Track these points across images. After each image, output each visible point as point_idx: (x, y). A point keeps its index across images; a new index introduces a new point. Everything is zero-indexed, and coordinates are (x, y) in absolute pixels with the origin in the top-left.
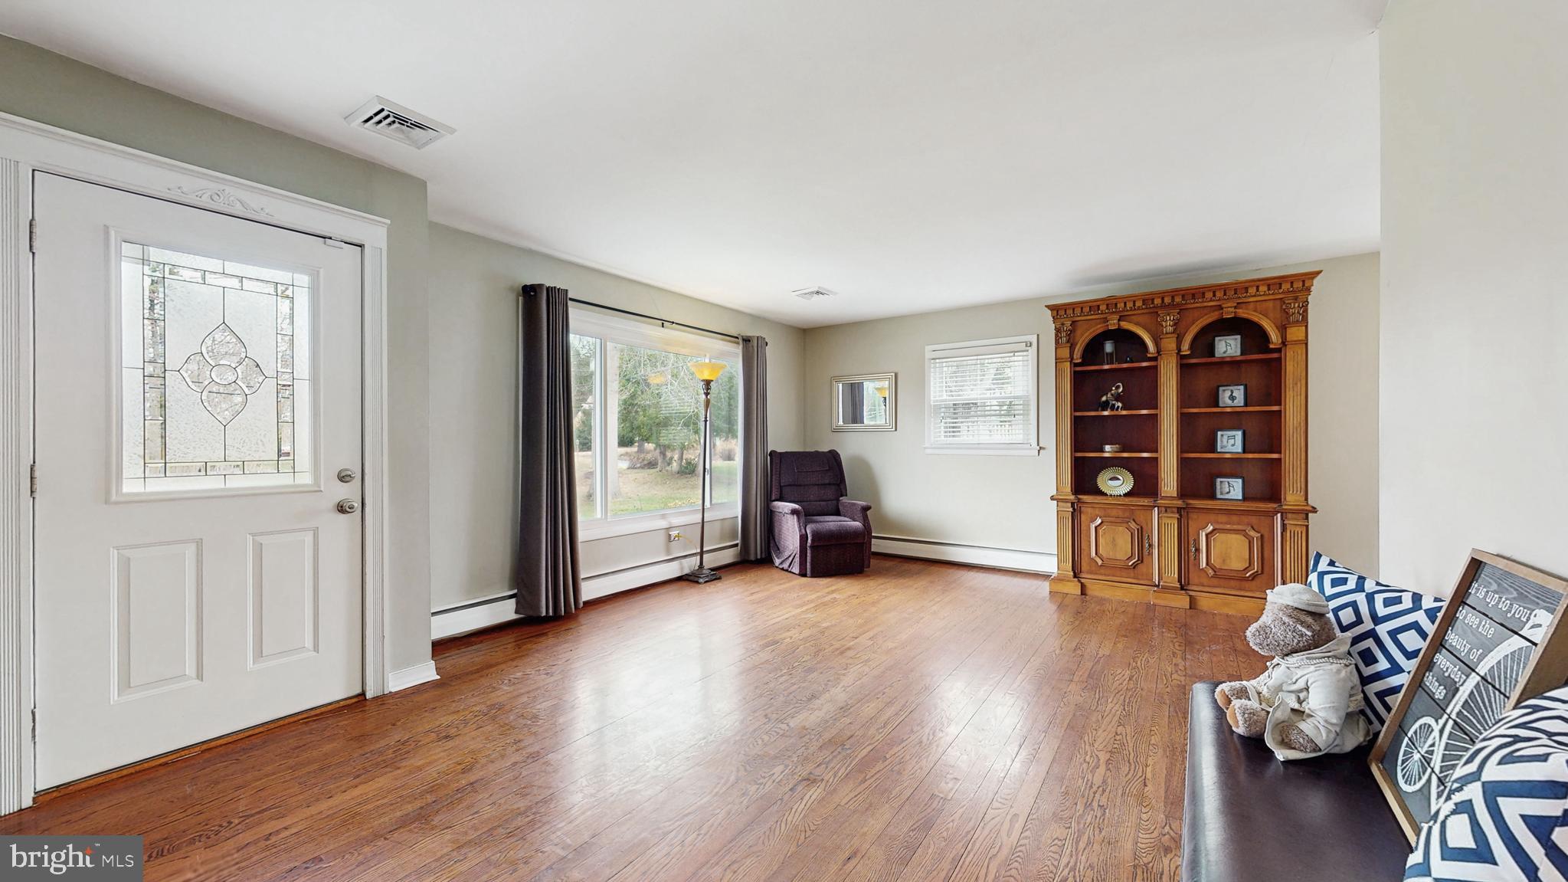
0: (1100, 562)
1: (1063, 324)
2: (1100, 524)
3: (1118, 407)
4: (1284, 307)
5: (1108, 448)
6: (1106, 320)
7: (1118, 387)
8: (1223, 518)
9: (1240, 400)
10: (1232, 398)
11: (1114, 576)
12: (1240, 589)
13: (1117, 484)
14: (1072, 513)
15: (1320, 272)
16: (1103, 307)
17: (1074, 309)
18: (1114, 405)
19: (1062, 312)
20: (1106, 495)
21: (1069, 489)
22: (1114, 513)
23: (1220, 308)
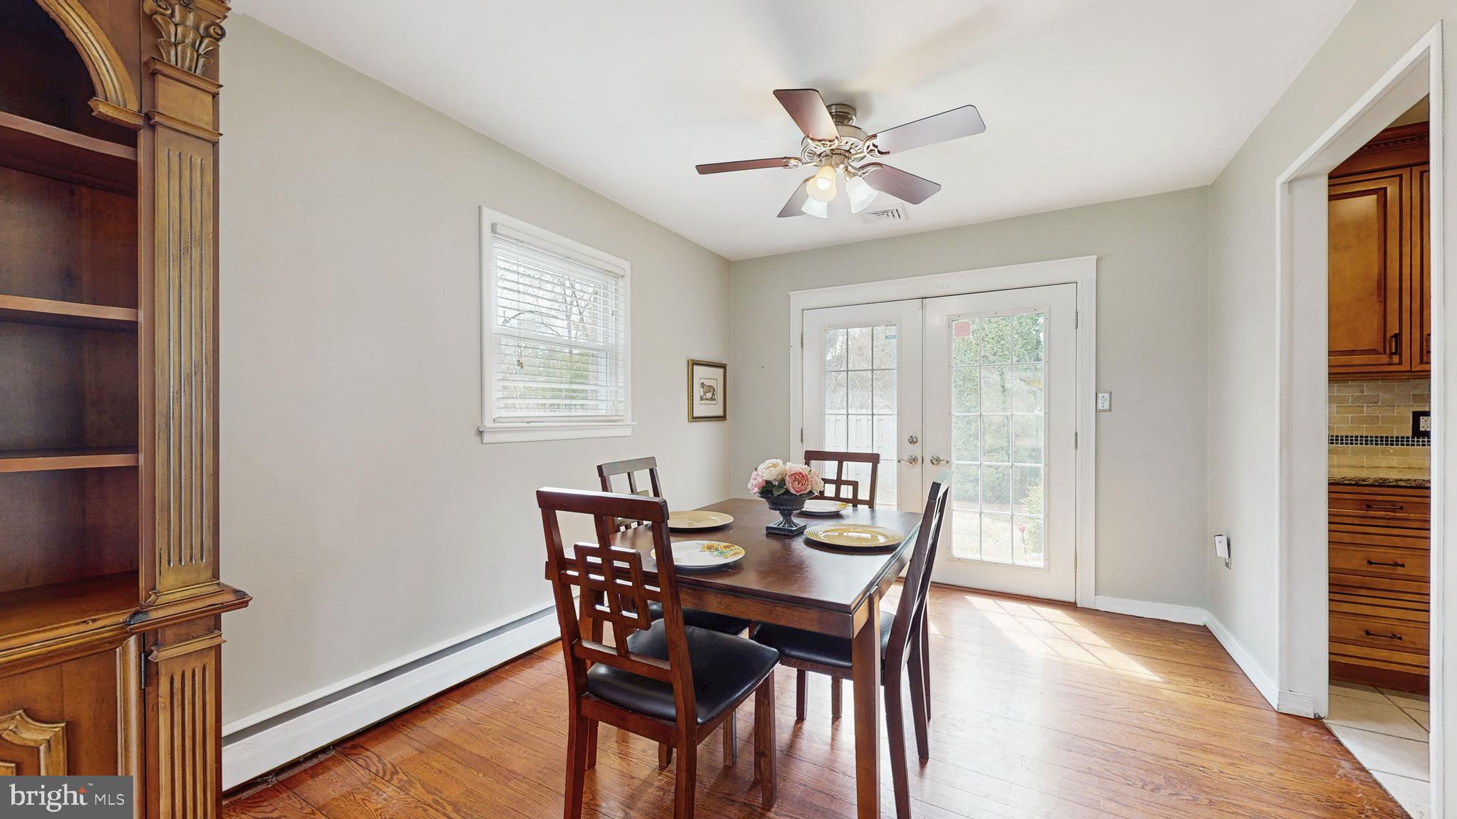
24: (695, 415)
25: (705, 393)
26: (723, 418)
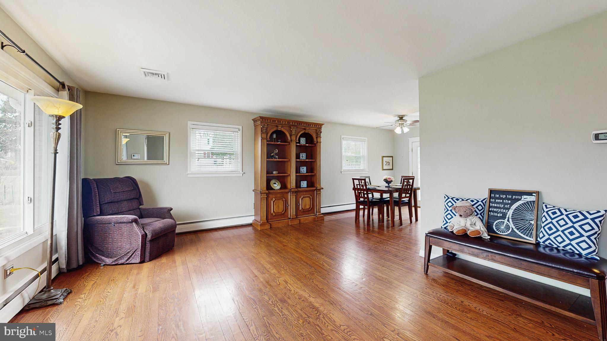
0: (274, 214)
1: (264, 125)
2: (275, 200)
3: (277, 158)
4: (317, 132)
5: (274, 172)
6: (277, 126)
7: (276, 151)
8: (304, 193)
9: (304, 158)
10: (302, 157)
11: (278, 218)
12: (308, 214)
13: (277, 186)
14: (266, 197)
15: (324, 124)
16: (277, 121)
17: (268, 120)
18: (275, 157)
19: (264, 120)
20: (274, 189)
21: (265, 189)
22: (278, 195)
23: (305, 129)
24: (384, 169)
25: (387, 164)
26: (392, 169)
